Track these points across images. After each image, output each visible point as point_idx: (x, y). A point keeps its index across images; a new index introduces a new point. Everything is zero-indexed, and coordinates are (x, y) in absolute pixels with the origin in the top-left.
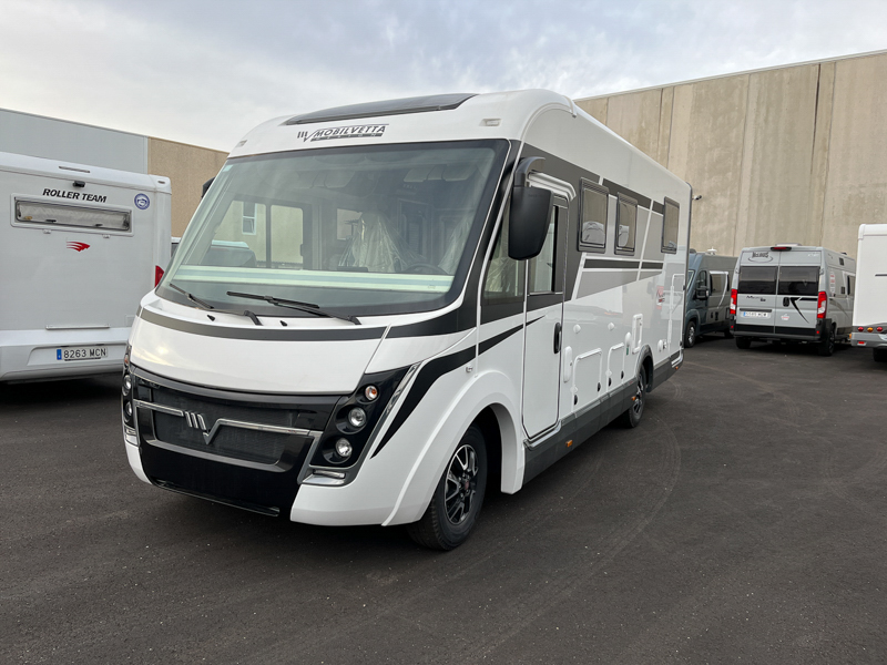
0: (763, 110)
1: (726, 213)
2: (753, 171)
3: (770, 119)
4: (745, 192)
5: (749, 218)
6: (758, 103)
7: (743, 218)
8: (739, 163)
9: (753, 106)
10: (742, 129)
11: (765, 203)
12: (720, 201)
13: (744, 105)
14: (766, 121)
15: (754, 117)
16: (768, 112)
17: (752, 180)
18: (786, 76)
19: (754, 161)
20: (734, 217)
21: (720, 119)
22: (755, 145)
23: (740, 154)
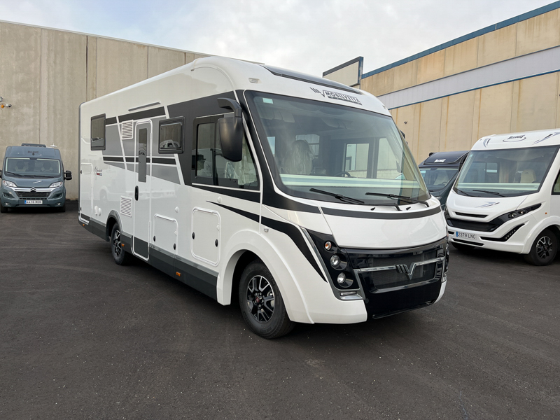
0: (52, 55)
1: (32, 119)
2: (48, 94)
3: (58, 62)
4: (44, 107)
5: (48, 125)
6: (48, 49)
7: (45, 124)
8: (38, 87)
9: (45, 51)
10: (39, 64)
11: (58, 116)
12: (25, 110)
13: (39, 48)
14: (55, 62)
15: (46, 58)
16: (55, 56)
17: (48, 100)
18: (66, 37)
19: (49, 87)
20: (38, 122)
21: (22, 53)
22: (49, 77)
23: (38, 81)
